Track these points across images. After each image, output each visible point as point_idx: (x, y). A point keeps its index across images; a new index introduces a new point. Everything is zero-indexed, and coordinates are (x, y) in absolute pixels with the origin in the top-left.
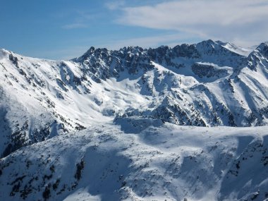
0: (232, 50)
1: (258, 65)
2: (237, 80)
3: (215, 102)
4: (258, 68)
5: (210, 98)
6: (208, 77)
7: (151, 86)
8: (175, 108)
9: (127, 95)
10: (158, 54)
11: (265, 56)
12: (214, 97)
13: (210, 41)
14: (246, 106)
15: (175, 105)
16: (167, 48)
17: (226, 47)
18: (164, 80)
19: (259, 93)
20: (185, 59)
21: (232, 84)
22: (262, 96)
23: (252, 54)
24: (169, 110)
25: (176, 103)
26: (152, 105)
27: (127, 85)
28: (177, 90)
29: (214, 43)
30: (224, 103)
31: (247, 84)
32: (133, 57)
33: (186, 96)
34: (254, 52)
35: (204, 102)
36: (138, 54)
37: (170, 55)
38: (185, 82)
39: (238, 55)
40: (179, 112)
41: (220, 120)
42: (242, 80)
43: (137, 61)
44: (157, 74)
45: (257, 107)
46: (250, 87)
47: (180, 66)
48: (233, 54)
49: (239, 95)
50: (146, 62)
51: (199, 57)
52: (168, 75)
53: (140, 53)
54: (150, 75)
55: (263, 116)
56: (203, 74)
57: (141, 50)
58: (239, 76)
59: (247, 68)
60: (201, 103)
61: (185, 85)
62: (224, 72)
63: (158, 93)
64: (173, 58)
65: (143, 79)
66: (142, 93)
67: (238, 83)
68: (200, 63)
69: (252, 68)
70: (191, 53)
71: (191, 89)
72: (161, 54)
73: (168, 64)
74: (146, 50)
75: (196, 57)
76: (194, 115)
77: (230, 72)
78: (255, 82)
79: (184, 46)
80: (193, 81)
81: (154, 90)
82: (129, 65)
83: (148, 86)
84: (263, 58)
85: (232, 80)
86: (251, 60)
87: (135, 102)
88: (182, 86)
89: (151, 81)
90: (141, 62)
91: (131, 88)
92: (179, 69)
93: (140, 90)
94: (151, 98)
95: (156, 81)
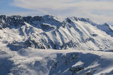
0: (56, 20)
1: (66, 26)
2: (58, 31)
3: (49, 40)
4: (66, 27)
5: (47, 38)
6: (47, 29)
7: (24, 32)
8: (33, 41)
9: (13, 35)
10: (27, 19)
11: (68, 22)
12: (49, 38)
13: (48, 15)
14: (61, 42)
15: (33, 40)
16: (31, 17)
17: (54, 18)
18: (29, 30)
19: (66, 37)
20: (38, 22)
21: (56, 33)
22: (67, 38)
23: (64, 22)
24: (31, 42)
25: (34, 39)
26: (24, 40)
27: (14, 31)
28: (34, 34)
29: (49, 16)
30: (53, 40)
31: (61, 33)
32: (17, 19)
33: (38, 36)
34: (64, 21)
35: (45, 40)
36: (19, 19)
37: (32, 20)
38: (38, 31)
39: (59, 22)
40: (35, 43)
41: (51, 47)
42: (60, 31)
43: (18, 21)
44: (26, 27)
45: (65, 42)
46: (63, 34)
47: (36, 24)
48: (57, 21)
49: (58, 37)
50: (22, 22)
51: (44, 21)
52: (31, 28)
53: (20, 18)
54: (24, 28)
55: (67, 46)
56: (45, 28)
57: (20, 17)
58: (59, 30)
59: (62, 27)
60: (44, 40)
61: (38, 32)
62: (53, 28)
63: (27, 35)
64: (33, 21)
65: (20, 29)
66: (20, 34)
67: (58, 33)
68: (44, 24)
69: (64, 27)
70: (41, 20)
71: (40, 34)
72: (28, 19)
73: (31, 23)
74: (22, 17)
75: (43, 21)
76: (41, 44)
77: (56, 28)
78: (64, 32)
79: (38, 16)
80: (41, 31)
81: (25, 34)
82: (15, 23)
83: (22, 32)
84: (68, 23)
85: (56, 31)
86: (63, 24)
87: (17, 38)
88: (36, 33)
89: (24, 30)
90: (20, 22)
91: (15, 32)
92: (35, 26)
93: (19, 33)
94: (23, 37)
95: (26, 30)
